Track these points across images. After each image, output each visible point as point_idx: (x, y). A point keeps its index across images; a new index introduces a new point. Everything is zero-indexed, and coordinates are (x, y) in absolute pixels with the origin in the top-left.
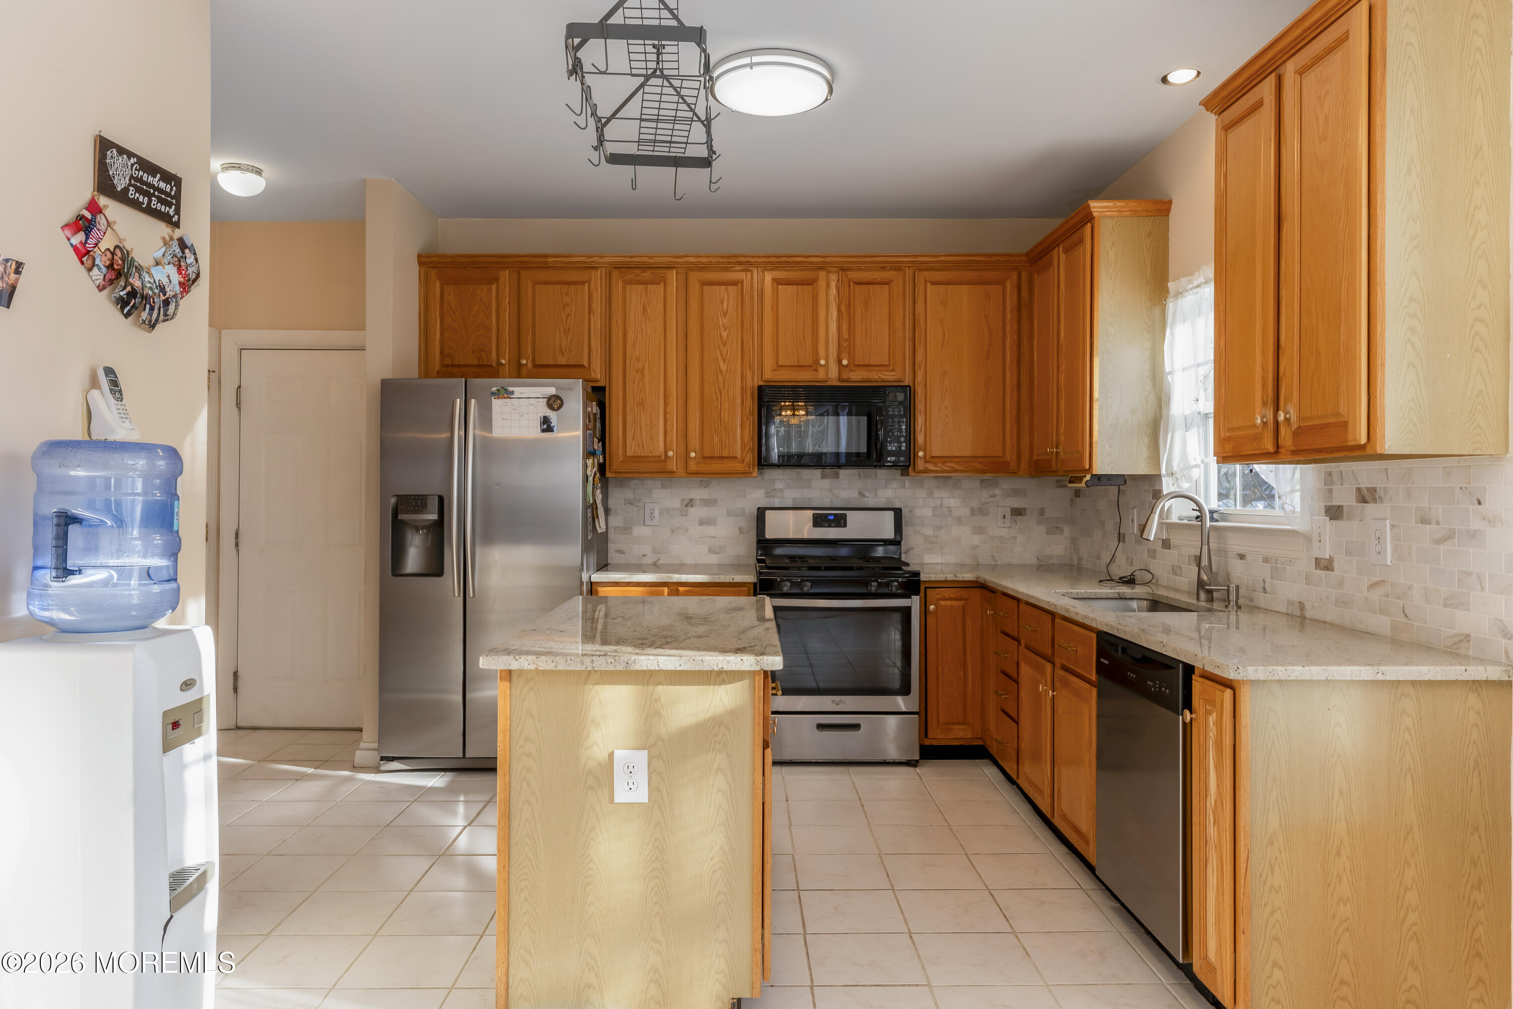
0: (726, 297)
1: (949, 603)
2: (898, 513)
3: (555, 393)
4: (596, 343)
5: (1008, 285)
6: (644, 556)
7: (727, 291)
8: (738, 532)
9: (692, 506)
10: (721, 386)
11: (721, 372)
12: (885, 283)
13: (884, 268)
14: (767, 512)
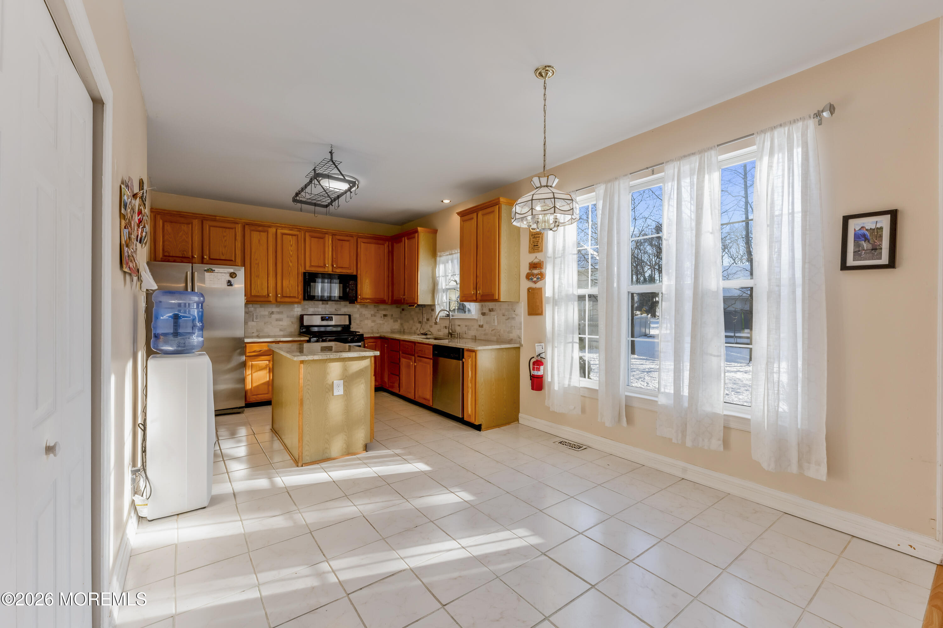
0: (292, 241)
1: (371, 344)
2: (350, 316)
3: (233, 271)
4: (238, 253)
5: (386, 245)
6: (253, 333)
7: (292, 237)
8: (291, 323)
9: (273, 314)
10: (290, 271)
11: (290, 266)
12: (348, 241)
13: (347, 236)
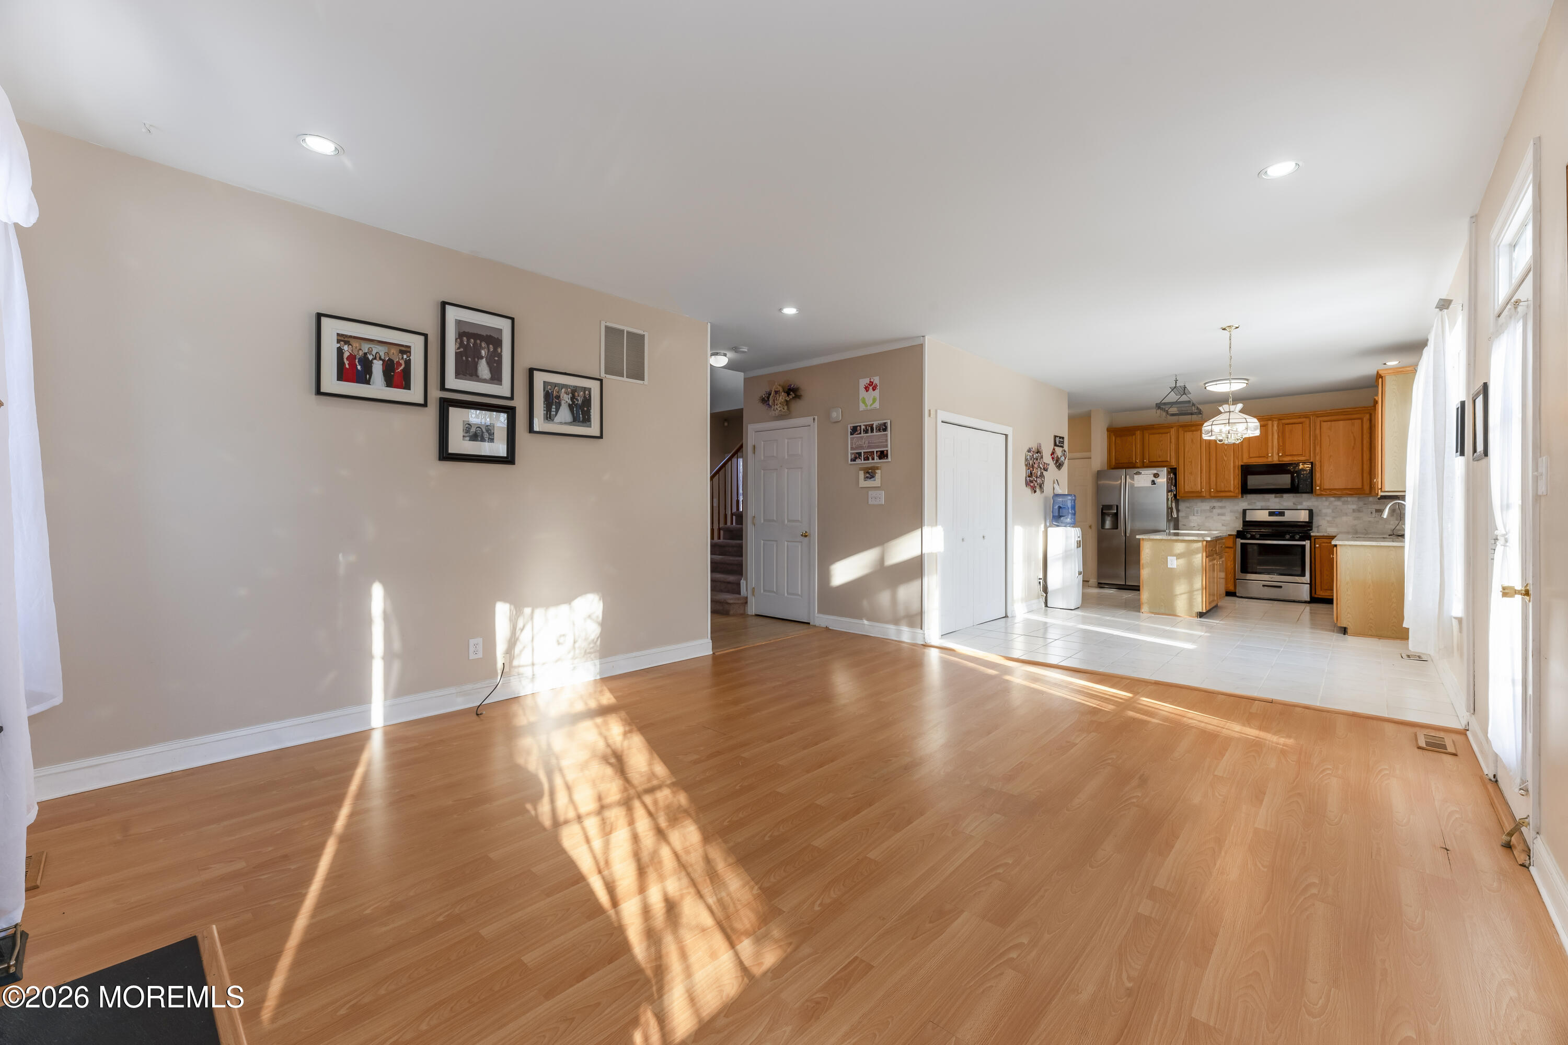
2: (1311, 513)
3: (1157, 472)
4: (1173, 454)
6: (1194, 526)
9: (1214, 509)
10: (1225, 466)
11: (1224, 460)
12: (1300, 423)
13: (1300, 418)
14: (1247, 511)
